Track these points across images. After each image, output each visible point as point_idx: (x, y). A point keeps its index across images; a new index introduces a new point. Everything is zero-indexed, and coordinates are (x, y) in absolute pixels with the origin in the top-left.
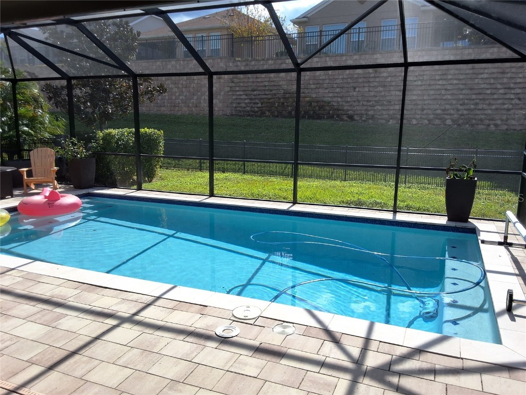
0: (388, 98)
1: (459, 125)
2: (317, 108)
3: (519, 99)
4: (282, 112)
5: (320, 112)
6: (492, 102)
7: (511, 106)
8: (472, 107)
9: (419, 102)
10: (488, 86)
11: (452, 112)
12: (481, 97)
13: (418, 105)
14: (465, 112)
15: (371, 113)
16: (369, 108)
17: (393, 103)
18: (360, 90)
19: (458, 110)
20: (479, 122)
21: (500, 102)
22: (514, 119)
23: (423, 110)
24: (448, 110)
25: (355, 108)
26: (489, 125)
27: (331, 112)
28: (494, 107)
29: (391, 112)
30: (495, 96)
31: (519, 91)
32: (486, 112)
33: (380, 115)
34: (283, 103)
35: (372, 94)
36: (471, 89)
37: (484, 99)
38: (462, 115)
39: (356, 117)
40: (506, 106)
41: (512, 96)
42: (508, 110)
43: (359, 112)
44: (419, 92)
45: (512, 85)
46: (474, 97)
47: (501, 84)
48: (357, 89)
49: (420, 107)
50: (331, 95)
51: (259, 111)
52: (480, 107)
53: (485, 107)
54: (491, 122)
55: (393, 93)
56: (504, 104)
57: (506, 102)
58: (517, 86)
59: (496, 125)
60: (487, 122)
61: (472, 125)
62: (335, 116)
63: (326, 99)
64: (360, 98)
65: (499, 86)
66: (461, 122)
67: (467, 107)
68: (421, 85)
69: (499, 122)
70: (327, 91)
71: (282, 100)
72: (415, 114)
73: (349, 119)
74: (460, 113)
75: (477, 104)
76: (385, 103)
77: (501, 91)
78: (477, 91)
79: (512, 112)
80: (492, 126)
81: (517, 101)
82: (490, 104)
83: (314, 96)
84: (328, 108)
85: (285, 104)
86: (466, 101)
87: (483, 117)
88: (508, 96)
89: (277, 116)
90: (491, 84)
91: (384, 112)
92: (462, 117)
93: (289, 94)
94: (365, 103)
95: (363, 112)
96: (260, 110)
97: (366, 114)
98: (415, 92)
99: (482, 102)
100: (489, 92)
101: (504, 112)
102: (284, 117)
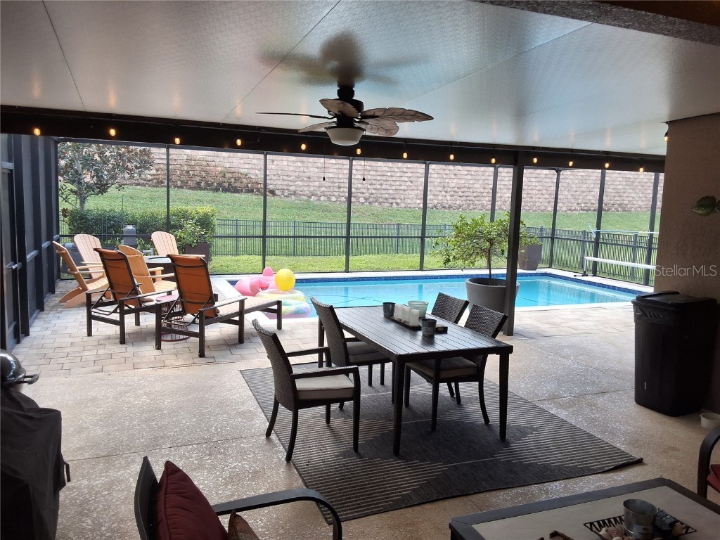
0: (307, 174)
1: (370, 203)
2: (233, 180)
3: (411, 182)
4: (187, 183)
5: (236, 184)
6: (393, 183)
7: (406, 188)
8: (378, 187)
9: (336, 180)
10: (389, 169)
11: (364, 191)
12: (384, 178)
13: (335, 183)
14: (374, 191)
15: (292, 188)
16: (290, 184)
17: (312, 180)
18: (279, 163)
19: (368, 189)
20: (385, 201)
21: (398, 183)
22: (409, 198)
23: (340, 188)
24: (360, 189)
25: (275, 183)
26: (392, 203)
27: (250, 185)
28: (394, 188)
29: (312, 189)
30: (394, 179)
31: (410, 175)
32: (389, 192)
33: (301, 191)
34: (188, 172)
35: (292, 169)
36: (376, 171)
37: (386, 181)
38: (372, 194)
39: (277, 192)
40: (402, 188)
41: (406, 179)
42: (404, 190)
43: (281, 187)
44: (335, 170)
45: (405, 170)
46: (379, 178)
47: (398, 168)
48: (275, 163)
49: (337, 184)
50: (247, 166)
51: (153, 179)
52: (384, 187)
53: (388, 187)
54: (393, 201)
55: (312, 169)
56: (401, 185)
57: (402, 183)
58: (409, 170)
59: (397, 204)
60: (390, 201)
61: (380, 203)
62: (255, 190)
63: (242, 171)
64: (279, 172)
65: (396, 170)
66: (371, 200)
67: (374, 187)
68: (335, 164)
69: (399, 201)
70: (242, 161)
71: (185, 168)
72: (333, 191)
73: (271, 193)
74: (370, 192)
75: (381, 185)
76: (305, 179)
77: (398, 174)
78: (380, 173)
79: (406, 192)
80: (394, 204)
81: (409, 183)
82: (391, 185)
83: (228, 165)
84: (245, 180)
85: (191, 172)
86: (373, 182)
87: (387, 196)
88: (403, 179)
89: (181, 187)
90: (390, 167)
91: (305, 189)
92: (372, 196)
93: (195, 160)
94: (285, 178)
95: (285, 187)
96: (156, 179)
97: (288, 190)
98: (331, 170)
99: (385, 183)
100: (389, 174)
101: (402, 192)
102: (191, 188)
